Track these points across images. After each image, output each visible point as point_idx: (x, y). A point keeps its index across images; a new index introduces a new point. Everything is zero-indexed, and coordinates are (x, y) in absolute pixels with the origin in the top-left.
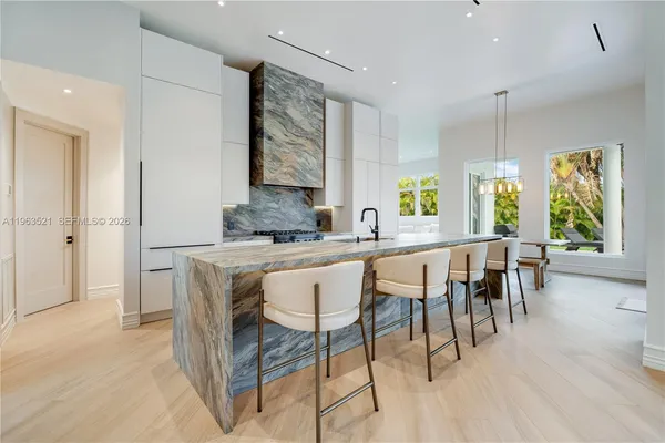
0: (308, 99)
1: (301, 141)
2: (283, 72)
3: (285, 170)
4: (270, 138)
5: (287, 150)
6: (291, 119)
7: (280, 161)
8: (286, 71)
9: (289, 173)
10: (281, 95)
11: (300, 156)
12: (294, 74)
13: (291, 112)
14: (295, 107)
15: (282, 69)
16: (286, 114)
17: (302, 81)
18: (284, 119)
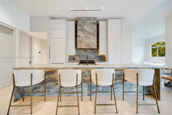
0: (91, 23)
1: (89, 35)
2: (83, 18)
3: (84, 44)
4: (79, 36)
5: (84, 39)
6: (85, 30)
7: (82, 42)
8: (84, 17)
9: (85, 45)
10: (82, 24)
11: (88, 40)
12: (86, 17)
13: (86, 28)
14: (87, 26)
15: (83, 17)
16: (84, 29)
17: (89, 19)
18: (84, 30)
